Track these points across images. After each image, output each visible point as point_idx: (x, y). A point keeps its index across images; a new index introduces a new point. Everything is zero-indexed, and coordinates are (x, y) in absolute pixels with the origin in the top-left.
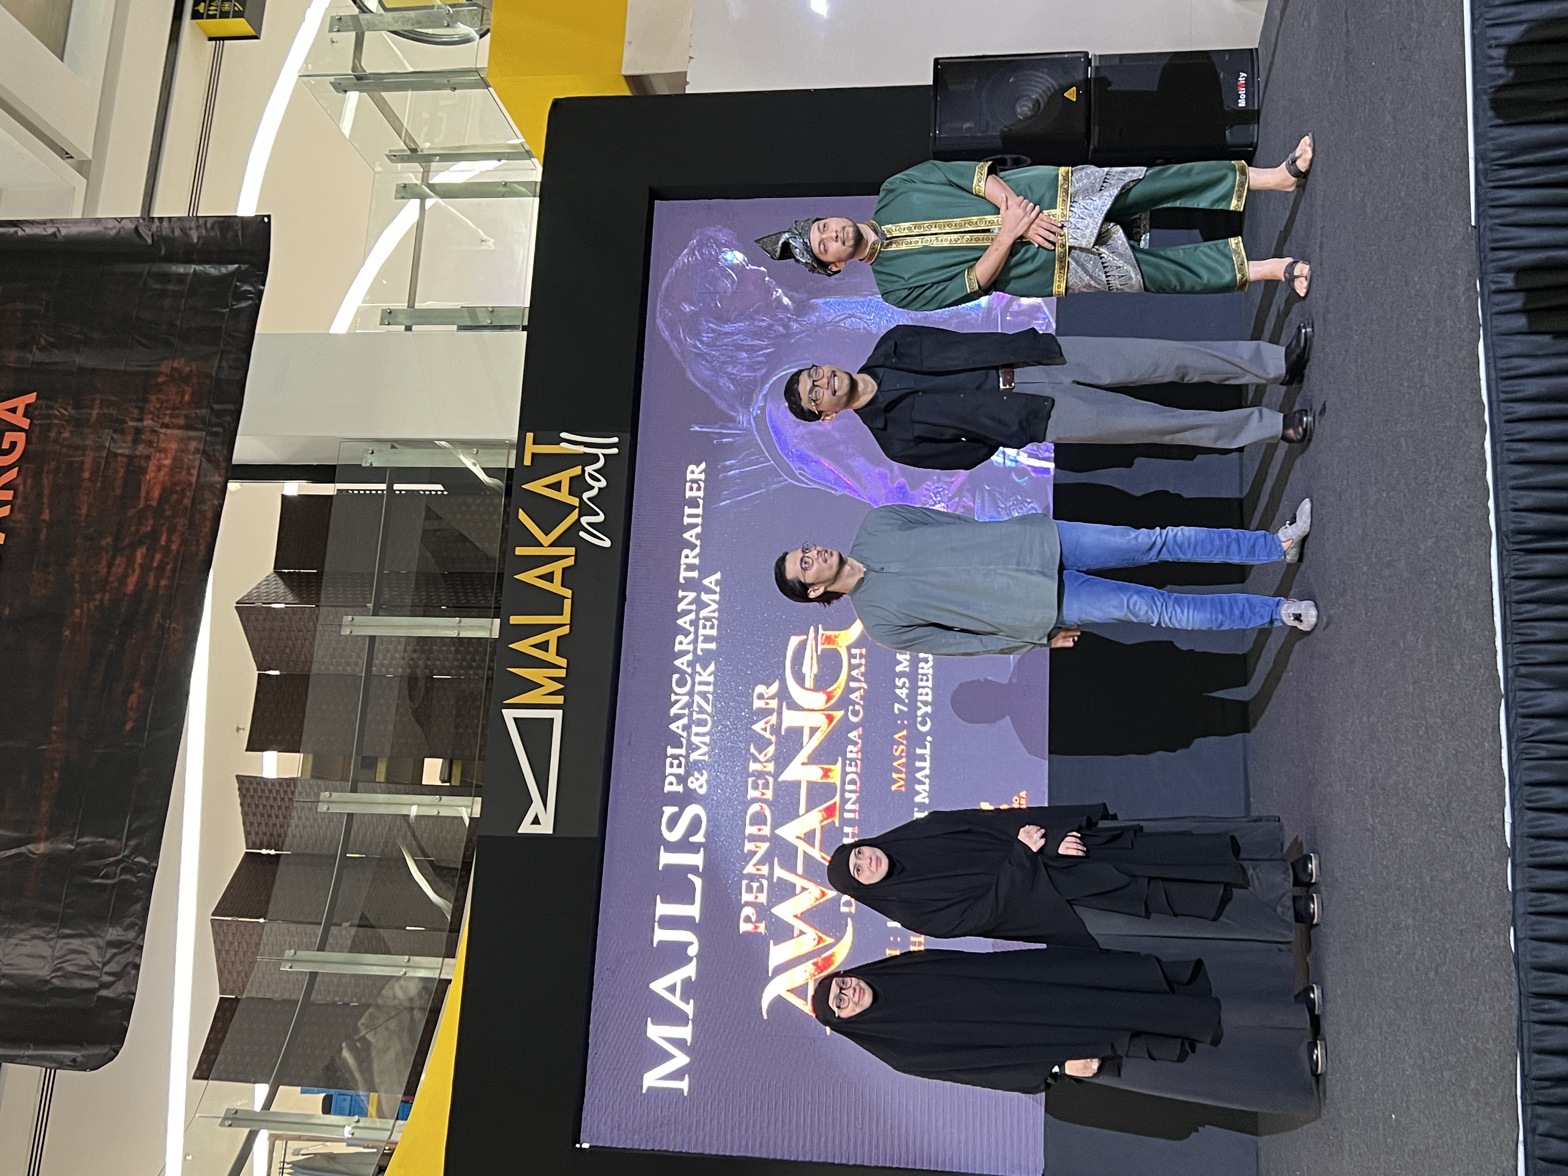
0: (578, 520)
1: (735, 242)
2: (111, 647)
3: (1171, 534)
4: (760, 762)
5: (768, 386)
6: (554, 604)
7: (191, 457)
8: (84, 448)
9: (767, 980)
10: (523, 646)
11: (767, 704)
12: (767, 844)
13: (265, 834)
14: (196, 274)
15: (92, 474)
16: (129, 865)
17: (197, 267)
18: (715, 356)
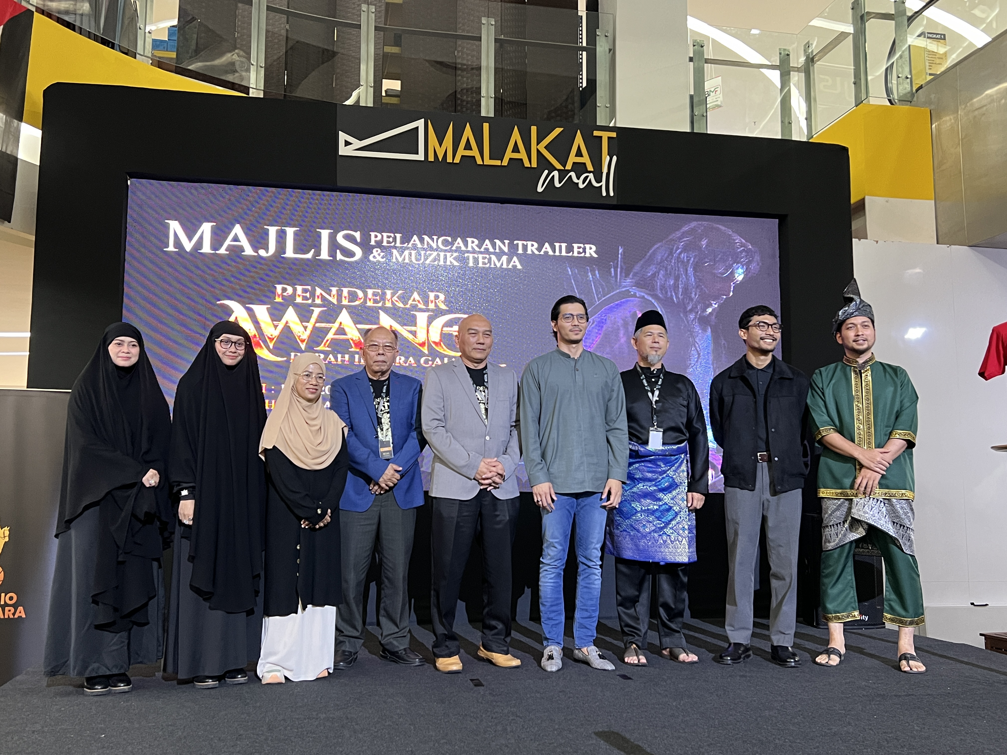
1: (750, 274)
3: (597, 572)
4: (392, 297)
5: (650, 299)
9: (243, 304)
11: (432, 302)
12: (336, 303)
18: (671, 262)
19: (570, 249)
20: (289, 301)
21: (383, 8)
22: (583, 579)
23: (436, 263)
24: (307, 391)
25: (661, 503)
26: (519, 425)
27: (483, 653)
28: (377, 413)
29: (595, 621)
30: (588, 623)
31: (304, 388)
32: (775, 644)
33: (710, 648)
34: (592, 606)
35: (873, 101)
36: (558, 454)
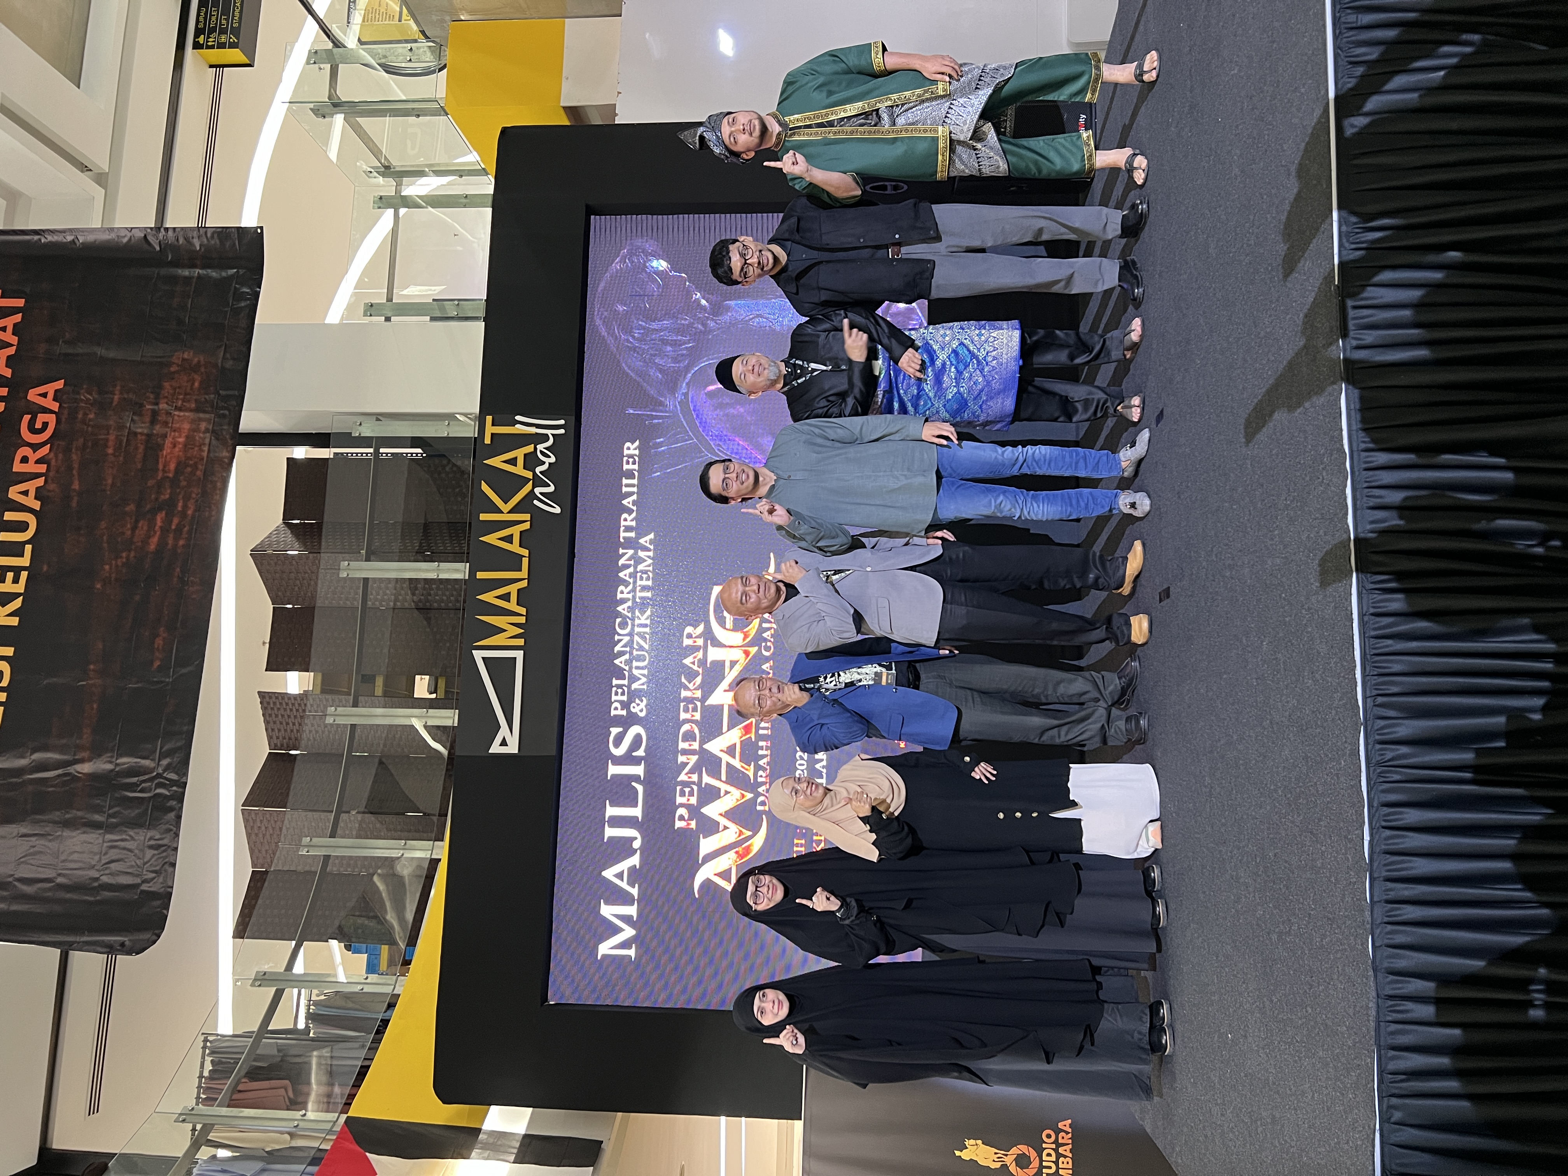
0: (532, 491)
1: (660, 252)
2: (137, 598)
3: (1030, 452)
4: (689, 690)
5: (690, 375)
6: (514, 562)
7: (201, 435)
8: (108, 428)
9: (697, 867)
10: (488, 597)
11: (695, 642)
12: (696, 757)
13: (284, 738)
14: (199, 277)
15: (115, 450)
16: (162, 780)
17: (200, 271)
18: (645, 349)
19: (630, 475)
20: (694, 811)
21: (329, 697)
22: (1040, 468)
23: (648, 636)
24: (814, 795)
25: (948, 363)
27: (1126, 590)
30: (1092, 460)
31: (809, 797)
32: (1119, 232)
33: (1122, 307)
34: (1071, 457)
35: (441, 93)
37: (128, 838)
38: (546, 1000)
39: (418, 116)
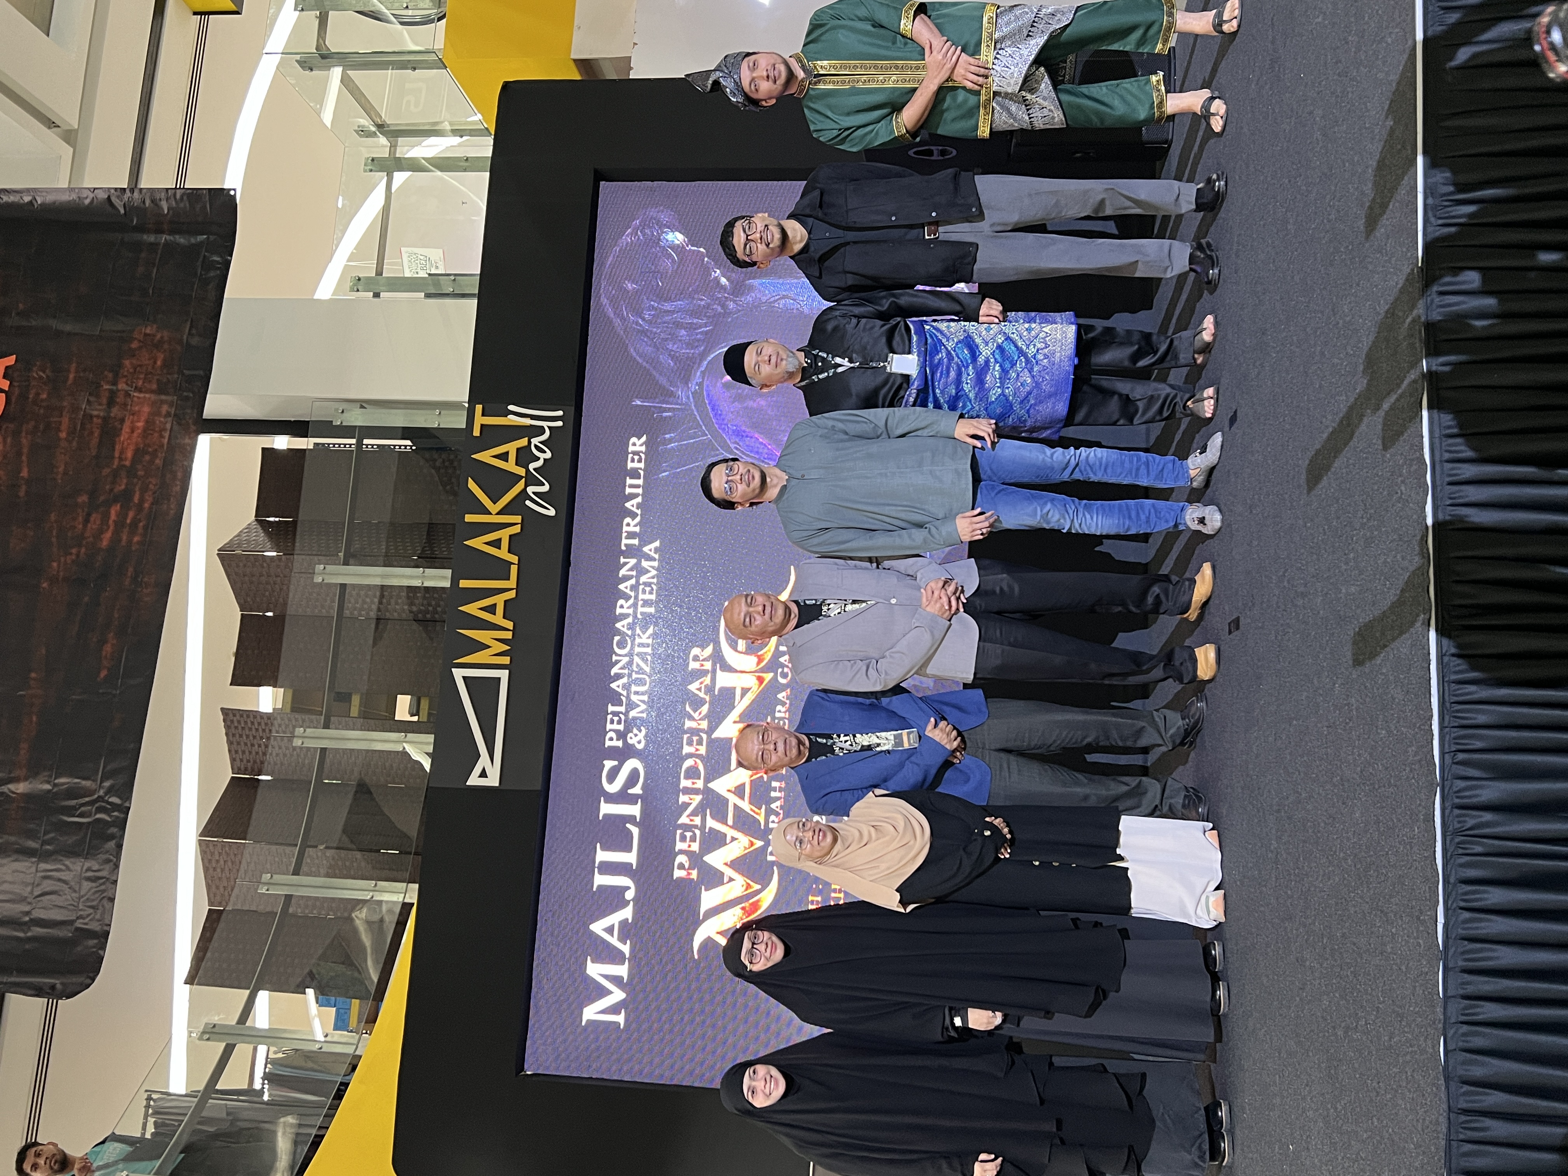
0: (525, 490)
1: (676, 223)
2: (86, 599)
3: (1084, 455)
4: (694, 719)
5: (706, 363)
6: (500, 569)
7: (162, 419)
8: (61, 409)
9: (697, 923)
10: (472, 609)
11: (702, 665)
12: (700, 797)
13: (248, 761)
14: (167, 244)
15: (68, 434)
16: (104, 804)
17: (168, 237)
18: (656, 333)
19: (635, 474)
20: (696, 859)
21: (298, 716)
22: (1095, 474)
23: (649, 658)
24: (822, 844)
25: (992, 360)
26: (876, 558)
27: (1192, 614)
28: (855, 751)
29: (1153, 457)
30: (1155, 467)
31: (818, 848)
32: (1194, 207)
33: (1196, 296)
34: (1131, 462)
35: (439, 44)
36: (918, 505)
37: (63, 867)
38: (522, 1069)
39: (414, 69)
